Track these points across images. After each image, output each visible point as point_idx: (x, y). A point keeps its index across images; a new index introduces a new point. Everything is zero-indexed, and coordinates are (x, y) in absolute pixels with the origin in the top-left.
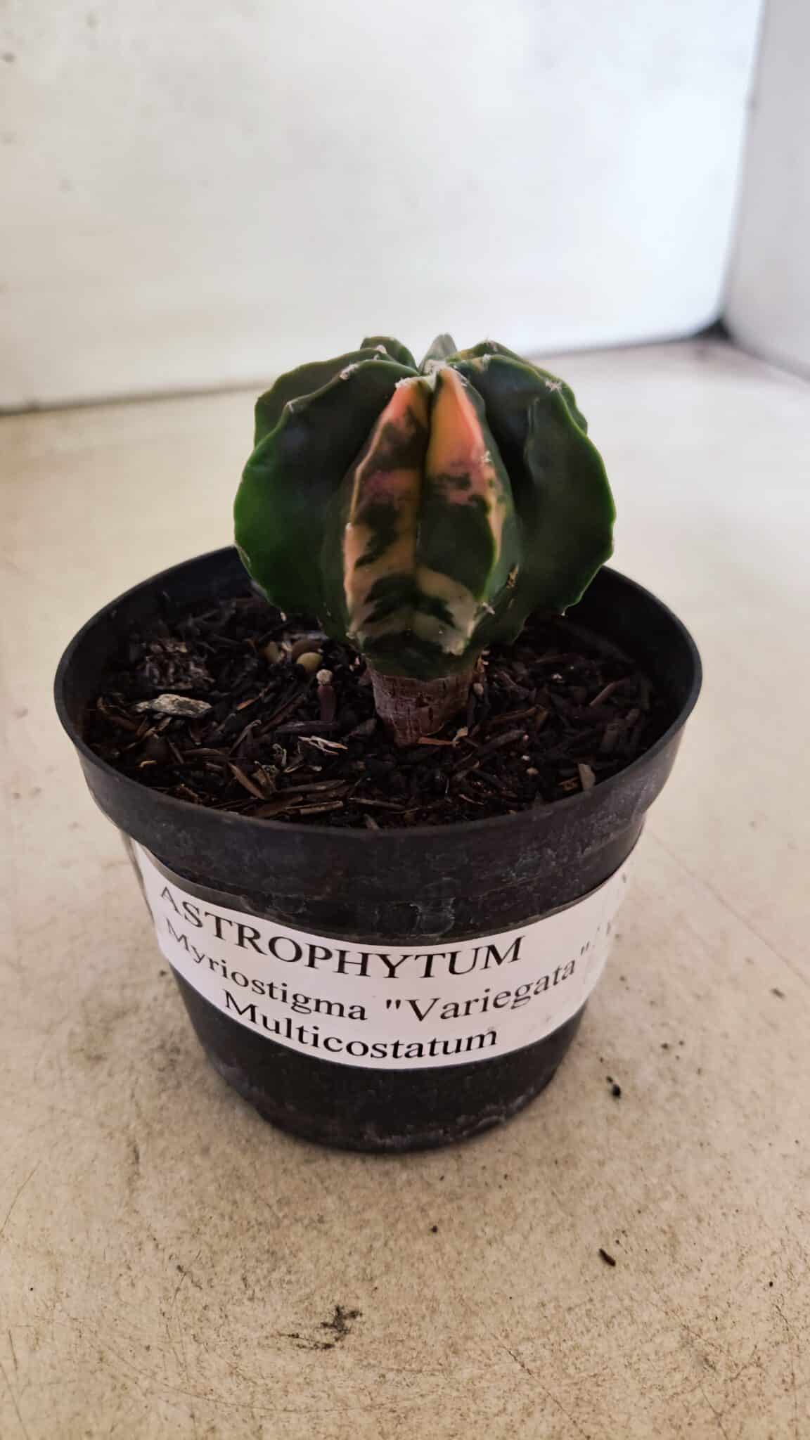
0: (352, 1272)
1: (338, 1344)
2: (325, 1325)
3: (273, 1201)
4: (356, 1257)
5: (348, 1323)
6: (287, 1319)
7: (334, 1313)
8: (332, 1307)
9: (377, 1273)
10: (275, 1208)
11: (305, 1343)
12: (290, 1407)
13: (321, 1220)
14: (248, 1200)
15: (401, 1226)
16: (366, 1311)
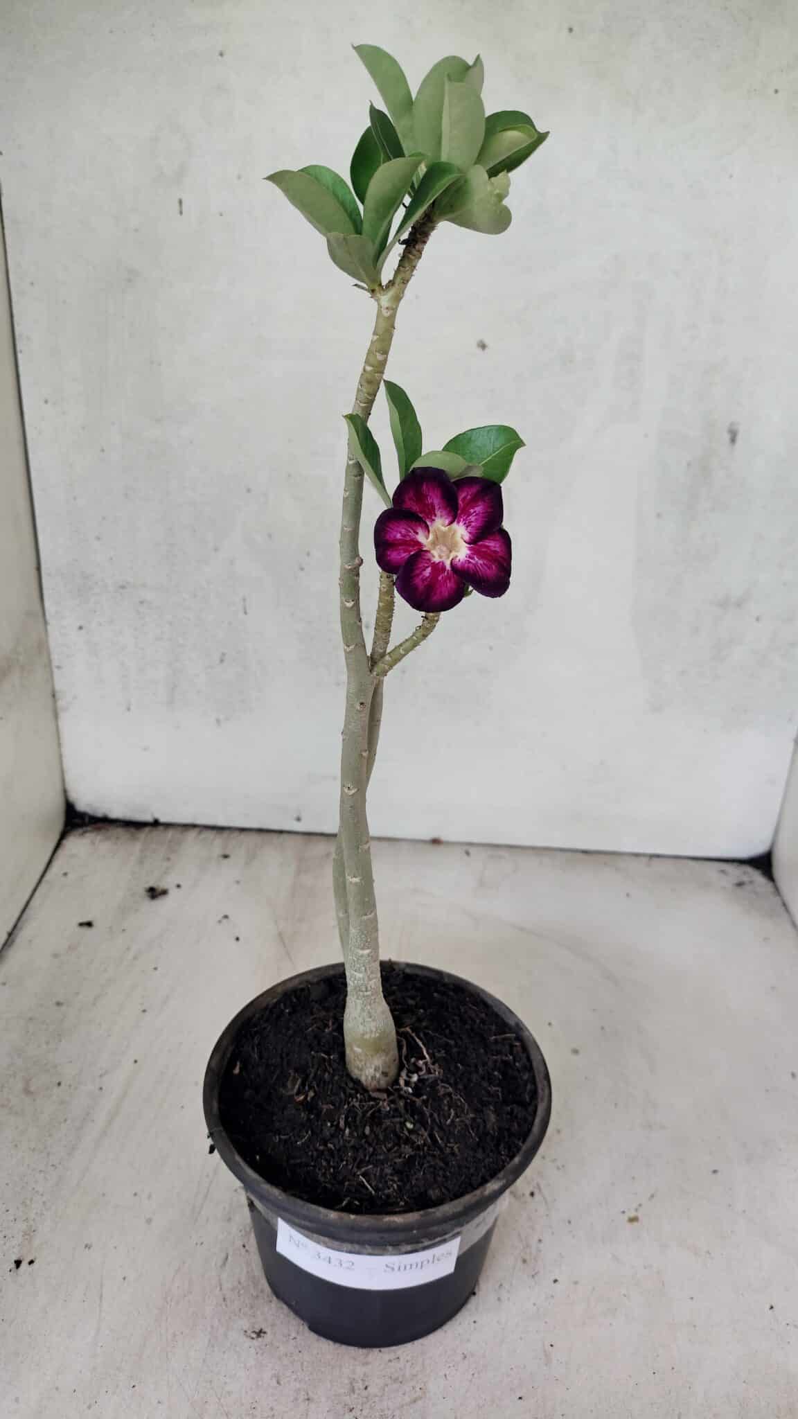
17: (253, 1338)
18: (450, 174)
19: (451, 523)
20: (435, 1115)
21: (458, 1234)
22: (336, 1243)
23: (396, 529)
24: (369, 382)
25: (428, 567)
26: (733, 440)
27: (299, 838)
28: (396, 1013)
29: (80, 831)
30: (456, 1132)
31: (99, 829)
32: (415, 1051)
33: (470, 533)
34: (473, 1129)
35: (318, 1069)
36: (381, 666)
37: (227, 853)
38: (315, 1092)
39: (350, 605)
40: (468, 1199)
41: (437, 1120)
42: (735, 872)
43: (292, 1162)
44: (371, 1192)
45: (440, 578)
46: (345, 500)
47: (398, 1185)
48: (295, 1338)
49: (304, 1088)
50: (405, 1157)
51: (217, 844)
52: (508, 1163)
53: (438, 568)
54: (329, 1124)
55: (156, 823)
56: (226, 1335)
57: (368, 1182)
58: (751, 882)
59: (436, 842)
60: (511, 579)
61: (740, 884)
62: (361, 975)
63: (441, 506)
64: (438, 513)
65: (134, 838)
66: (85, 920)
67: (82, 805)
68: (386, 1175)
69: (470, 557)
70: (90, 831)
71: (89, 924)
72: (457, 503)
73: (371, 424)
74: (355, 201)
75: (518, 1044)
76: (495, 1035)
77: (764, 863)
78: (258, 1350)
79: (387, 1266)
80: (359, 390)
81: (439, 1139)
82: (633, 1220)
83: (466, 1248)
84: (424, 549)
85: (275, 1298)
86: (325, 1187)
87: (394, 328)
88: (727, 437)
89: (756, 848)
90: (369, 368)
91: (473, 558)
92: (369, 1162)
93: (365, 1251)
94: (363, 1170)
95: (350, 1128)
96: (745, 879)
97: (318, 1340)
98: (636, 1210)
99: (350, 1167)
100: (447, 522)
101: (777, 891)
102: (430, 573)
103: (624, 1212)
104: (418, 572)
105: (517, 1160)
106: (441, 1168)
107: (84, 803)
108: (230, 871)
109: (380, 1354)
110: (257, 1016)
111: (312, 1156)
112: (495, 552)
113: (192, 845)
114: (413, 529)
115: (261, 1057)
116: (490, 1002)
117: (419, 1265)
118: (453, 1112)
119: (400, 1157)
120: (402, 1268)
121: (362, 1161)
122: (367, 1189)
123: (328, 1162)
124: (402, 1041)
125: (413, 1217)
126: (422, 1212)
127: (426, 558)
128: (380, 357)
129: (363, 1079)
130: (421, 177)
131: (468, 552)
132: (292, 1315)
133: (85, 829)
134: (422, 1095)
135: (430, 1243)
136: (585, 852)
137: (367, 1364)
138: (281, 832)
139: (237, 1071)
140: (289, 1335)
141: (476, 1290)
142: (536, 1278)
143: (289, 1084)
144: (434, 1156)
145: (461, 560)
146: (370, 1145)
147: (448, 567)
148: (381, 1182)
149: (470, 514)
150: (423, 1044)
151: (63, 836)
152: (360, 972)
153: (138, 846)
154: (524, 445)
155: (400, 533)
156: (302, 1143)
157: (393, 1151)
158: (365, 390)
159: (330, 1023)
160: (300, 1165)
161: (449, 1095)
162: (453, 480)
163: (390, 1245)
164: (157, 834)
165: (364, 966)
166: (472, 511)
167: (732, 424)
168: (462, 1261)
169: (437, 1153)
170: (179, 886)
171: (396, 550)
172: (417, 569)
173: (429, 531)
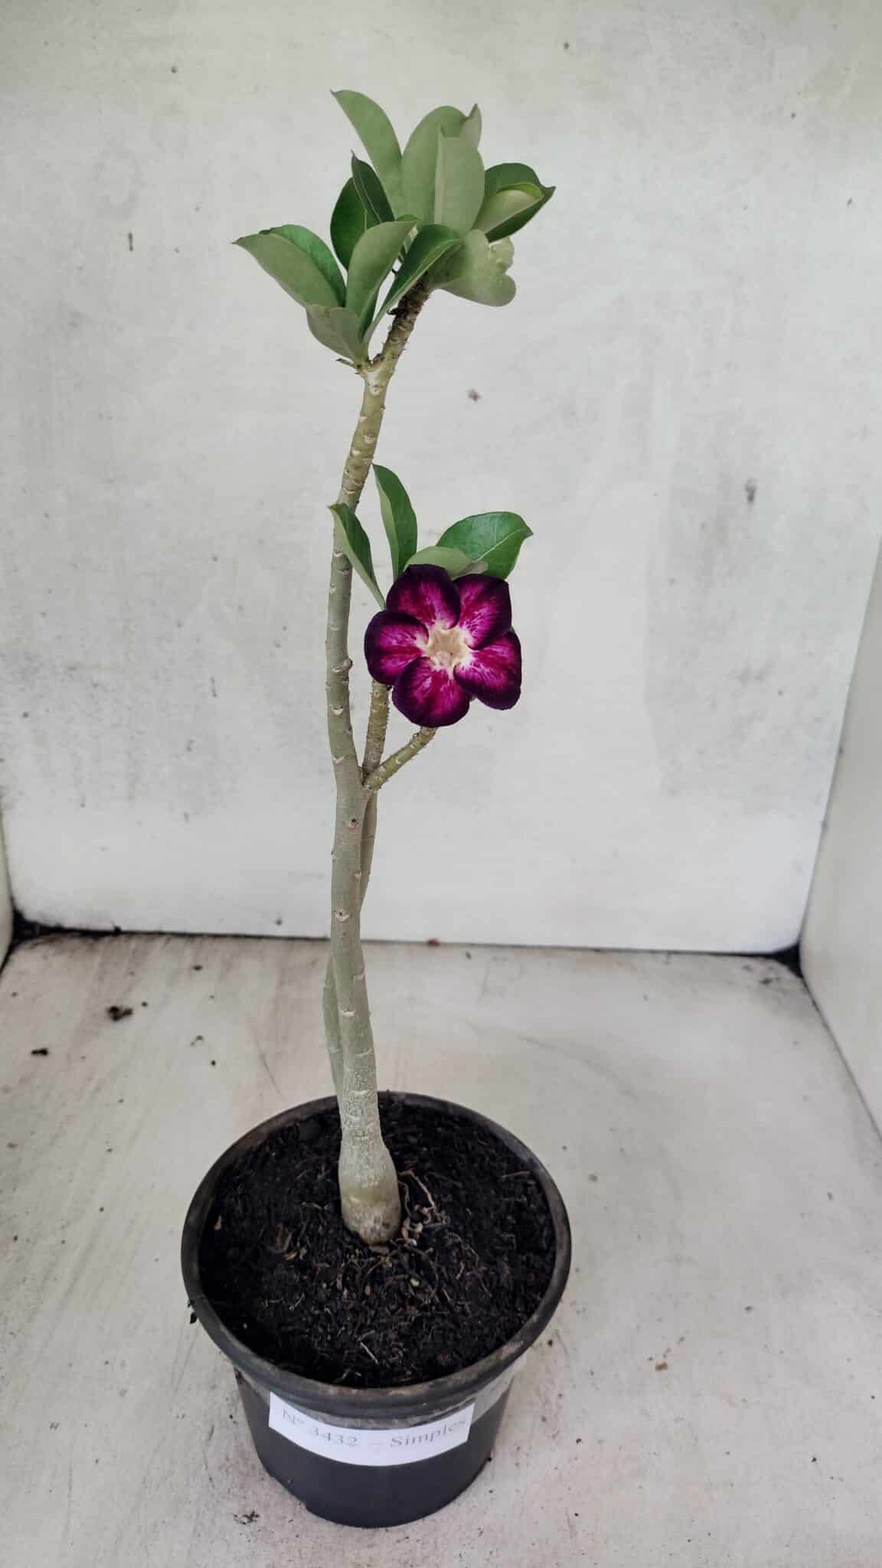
17: (244, 1523)
18: (448, 238)
19: (453, 626)
20: (443, 1269)
21: (472, 1400)
22: (337, 1419)
23: (391, 634)
24: (357, 468)
25: (428, 677)
26: (751, 498)
27: (280, 942)
28: (397, 1153)
29: (30, 943)
30: (467, 1288)
31: (51, 941)
32: (419, 1198)
33: (475, 637)
34: (485, 1283)
35: (310, 1223)
36: (374, 778)
37: (199, 963)
38: (308, 1248)
39: (338, 712)
40: (482, 1365)
41: (446, 1275)
42: (760, 967)
43: (283, 1329)
44: (374, 1361)
45: (442, 689)
46: (331, 596)
47: (403, 1353)
48: (292, 1520)
49: (295, 1245)
50: (410, 1320)
51: (188, 953)
52: (525, 1321)
53: (439, 678)
54: (325, 1285)
55: (117, 932)
56: (213, 1521)
57: (370, 1349)
58: (778, 979)
59: (433, 943)
60: (521, 687)
61: (766, 982)
62: (358, 1119)
63: (442, 607)
64: (438, 615)
65: (92, 950)
66: (39, 1047)
67: (31, 914)
68: (390, 1341)
69: (475, 665)
70: (43, 943)
71: (44, 1052)
72: (460, 604)
73: (359, 513)
74: (336, 266)
75: (532, 1182)
76: (508, 1173)
77: (790, 957)
78: (250, 1536)
79: (393, 1440)
80: (345, 477)
81: (448, 1297)
82: (661, 1367)
83: (478, 1417)
84: (423, 656)
85: (267, 1475)
86: (323, 1357)
87: (384, 408)
88: (744, 495)
89: (784, 942)
90: (356, 453)
91: (478, 666)
92: (371, 1327)
93: (369, 1426)
94: (364, 1336)
95: (348, 1289)
96: (772, 975)
97: (317, 1522)
98: (665, 1356)
99: (350, 1333)
100: (448, 625)
101: (806, 985)
102: (431, 684)
103: (651, 1359)
104: (417, 683)
105: (535, 1318)
106: (451, 1330)
107: (35, 910)
108: (203, 985)
109: (388, 1534)
110: (240, 1161)
111: (307, 1322)
112: (503, 658)
113: (158, 954)
114: (409, 634)
115: (245, 1208)
116: (500, 1136)
117: (429, 1438)
118: (463, 1266)
119: (405, 1320)
120: (410, 1441)
121: (362, 1326)
122: (370, 1357)
123: (325, 1328)
124: (403, 1187)
125: (421, 1389)
126: (431, 1383)
127: (427, 666)
128: (368, 440)
129: (361, 1232)
130: (412, 240)
131: (474, 659)
132: (287, 1493)
133: (36, 941)
134: (428, 1247)
135: (440, 1413)
136: (598, 950)
137: (371, 1546)
138: (260, 937)
139: (218, 1226)
140: (285, 1518)
141: (492, 1456)
142: (557, 1438)
143: (278, 1240)
144: (443, 1317)
145: (466, 668)
146: (371, 1307)
147: (451, 676)
148: (384, 1349)
149: (474, 617)
150: (428, 1189)
151: (11, 949)
152: (356, 1115)
153: (97, 959)
154: (532, 534)
155: (396, 638)
156: (296, 1308)
157: (397, 1313)
158: (351, 477)
159: (323, 1169)
160: (292, 1333)
161: (458, 1245)
162: (453, 579)
163: (397, 1418)
164: (120, 943)
165: (360, 1108)
166: (477, 613)
167: (749, 481)
168: (475, 1429)
169: (446, 1313)
170: (144, 1004)
171: (391, 658)
172: (416, 680)
173: (428, 636)
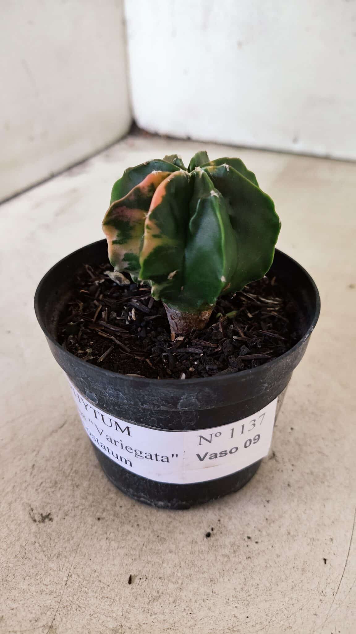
0: (66, 508)
1: (37, 523)
2: (42, 515)
3: (74, 469)
4: (72, 505)
5: (47, 520)
6: (36, 504)
7: (48, 514)
8: (49, 512)
9: (70, 515)
10: (72, 471)
11: (32, 514)
12: (9, 526)
13: (77, 486)
14: (70, 463)
15: (93, 509)
16: (54, 522)
